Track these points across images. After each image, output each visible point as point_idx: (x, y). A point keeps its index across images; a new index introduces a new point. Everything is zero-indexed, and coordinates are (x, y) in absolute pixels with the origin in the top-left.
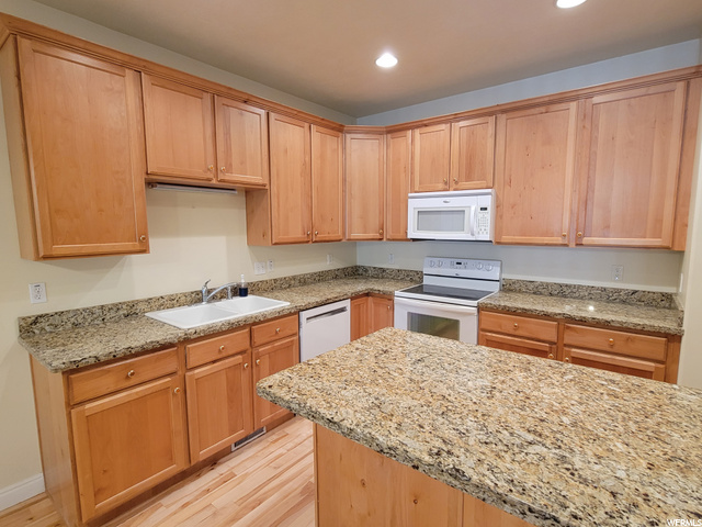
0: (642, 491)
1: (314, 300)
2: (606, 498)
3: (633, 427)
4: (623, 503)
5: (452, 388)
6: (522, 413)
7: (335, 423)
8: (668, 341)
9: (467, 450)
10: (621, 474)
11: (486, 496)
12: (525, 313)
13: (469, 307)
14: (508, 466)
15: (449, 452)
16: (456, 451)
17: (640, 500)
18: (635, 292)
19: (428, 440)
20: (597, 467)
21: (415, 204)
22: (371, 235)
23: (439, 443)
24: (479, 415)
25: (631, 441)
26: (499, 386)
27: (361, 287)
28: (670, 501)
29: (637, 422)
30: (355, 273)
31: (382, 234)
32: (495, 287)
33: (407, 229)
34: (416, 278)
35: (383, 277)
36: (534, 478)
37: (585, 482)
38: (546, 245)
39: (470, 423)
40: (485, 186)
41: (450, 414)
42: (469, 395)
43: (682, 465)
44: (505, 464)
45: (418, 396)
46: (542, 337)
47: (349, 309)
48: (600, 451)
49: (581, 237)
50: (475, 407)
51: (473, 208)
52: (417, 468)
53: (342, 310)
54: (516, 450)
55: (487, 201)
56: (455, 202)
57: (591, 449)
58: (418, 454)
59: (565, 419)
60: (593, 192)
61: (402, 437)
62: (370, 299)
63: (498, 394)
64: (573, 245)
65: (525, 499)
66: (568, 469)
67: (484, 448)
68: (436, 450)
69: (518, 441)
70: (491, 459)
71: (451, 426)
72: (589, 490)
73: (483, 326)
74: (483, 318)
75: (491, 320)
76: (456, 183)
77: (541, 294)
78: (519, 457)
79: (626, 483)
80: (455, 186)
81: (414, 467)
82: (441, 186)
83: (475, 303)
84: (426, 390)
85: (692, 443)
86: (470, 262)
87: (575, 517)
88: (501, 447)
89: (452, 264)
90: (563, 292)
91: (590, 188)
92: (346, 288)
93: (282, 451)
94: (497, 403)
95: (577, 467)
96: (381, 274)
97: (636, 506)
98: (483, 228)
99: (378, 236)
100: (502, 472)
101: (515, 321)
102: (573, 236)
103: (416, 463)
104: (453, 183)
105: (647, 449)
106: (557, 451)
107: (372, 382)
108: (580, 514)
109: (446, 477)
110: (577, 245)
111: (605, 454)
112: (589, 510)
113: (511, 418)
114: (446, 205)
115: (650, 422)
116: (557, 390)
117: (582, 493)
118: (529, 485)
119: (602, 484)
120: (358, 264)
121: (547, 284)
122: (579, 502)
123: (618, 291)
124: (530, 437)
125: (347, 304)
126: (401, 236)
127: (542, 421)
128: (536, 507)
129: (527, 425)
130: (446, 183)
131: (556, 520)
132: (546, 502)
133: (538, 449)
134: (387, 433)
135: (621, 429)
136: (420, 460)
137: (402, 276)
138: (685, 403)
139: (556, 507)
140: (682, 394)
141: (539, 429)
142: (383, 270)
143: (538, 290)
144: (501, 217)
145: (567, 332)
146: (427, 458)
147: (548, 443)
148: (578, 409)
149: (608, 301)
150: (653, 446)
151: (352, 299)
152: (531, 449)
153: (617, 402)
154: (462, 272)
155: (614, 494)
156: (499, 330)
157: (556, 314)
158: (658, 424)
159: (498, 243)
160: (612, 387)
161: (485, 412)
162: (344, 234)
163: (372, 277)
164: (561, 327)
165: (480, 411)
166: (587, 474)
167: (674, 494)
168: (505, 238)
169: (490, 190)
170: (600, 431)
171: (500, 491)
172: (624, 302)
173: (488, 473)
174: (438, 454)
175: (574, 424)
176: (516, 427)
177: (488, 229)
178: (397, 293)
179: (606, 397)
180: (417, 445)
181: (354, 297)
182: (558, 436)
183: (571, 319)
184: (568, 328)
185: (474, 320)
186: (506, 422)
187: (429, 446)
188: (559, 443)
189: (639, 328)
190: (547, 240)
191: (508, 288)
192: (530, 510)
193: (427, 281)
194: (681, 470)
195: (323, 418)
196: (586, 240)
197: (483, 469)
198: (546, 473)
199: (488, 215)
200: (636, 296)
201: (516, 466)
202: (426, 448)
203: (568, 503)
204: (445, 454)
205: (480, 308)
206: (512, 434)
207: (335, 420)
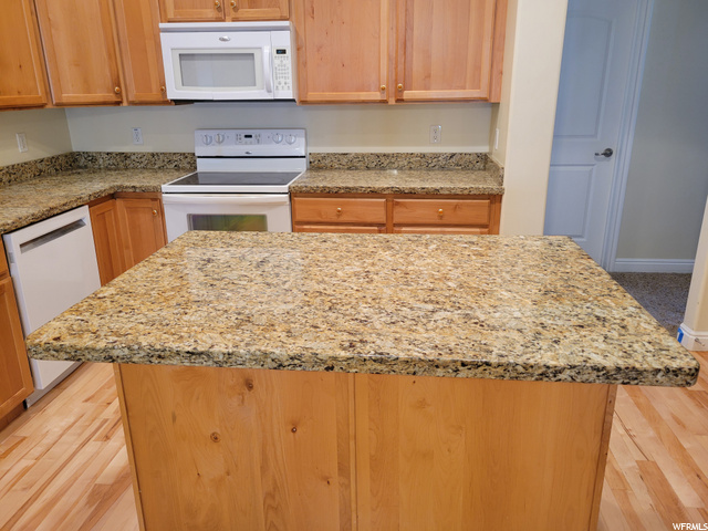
0: (538, 322)
1: (25, 212)
2: (515, 335)
3: (508, 277)
4: (530, 335)
5: (323, 282)
6: (410, 288)
7: (202, 353)
8: (491, 203)
9: (379, 334)
10: (518, 314)
11: (417, 369)
12: (349, 193)
13: (277, 195)
14: (425, 335)
15: (361, 341)
16: (367, 338)
17: (539, 328)
18: (453, 155)
19: (332, 336)
20: (497, 315)
21: (174, 42)
22: (99, 96)
23: (346, 337)
24: (370, 301)
25: (511, 288)
26: (372, 269)
27: (99, 185)
28: (560, 323)
29: (508, 272)
30: (71, 164)
31: (119, 94)
32: (301, 166)
33: (163, 84)
34: (185, 164)
35: (127, 169)
36: (453, 338)
37: (494, 328)
38: (364, 102)
39: (364, 310)
40: (278, 15)
41: (338, 307)
42: (346, 284)
43: (555, 295)
44: (421, 334)
45: (290, 299)
46: (369, 220)
47: (87, 221)
48: (493, 302)
49: (400, 91)
50: (360, 294)
51: (266, 51)
52: (332, 368)
53: (77, 225)
54: (425, 321)
55: (284, 39)
56: (239, 40)
57: (484, 302)
58: (331, 353)
59: (450, 284)
60: (412, 29)
61: (301, 343)
62: (119, 202)
63: (375, 277)
64: (392, 101)
65: (455, 357)
66: (476, 323)
67: (393, 328)
68: (347, 344)
69: (421, 313)
70: (405, 335)
71: (347, 318)
72: (501, 334)
73: (298, 218)
74: (297, 206)
75: (307, 207)
76: (236, 9)
77: (357, 169)
78: (431, 325)
79: (524, 320)
80: (233, 14)
81: (327, 369)
82: (211, 13)
83: (285, 188)
84: (295, 291)
85: (554, 277)
86: (263, 133)
87: (502, 356)
88: (408, 322)
89: (238, 138)
90: (380, 163)
91: (408, 26)
92: (74, 189)
93: (24, 464)
94: (380, 285)
95: (482, 319)
96: (122, 162)
97: (540, 334)
98: (283, 81)
99: (113, 98)
100: (423, 343)
101: (338, 204)
102: (392, 90)
103: (330, 363)
104: (229, 10)
105: (524, 290)
106: (459, 311)
107: (218, 297)
108: (504, 353)
109: (369, 365)
110: (398, 101)
111: (497, 303)
112: (508, 347)
113: (402, 295)
114: (223, 44)
115: (518, 269)
116: (429, 261)
117: (497, 337)
118: (452, 345)
119: (508, 326)
120: (75, 149)
121: (363, 156)
122: (499, 344)
123: (436, 156)
124: (430, 307)
125: (83, 213)
126: (154, 95)
127: (432, 290)
128: (468, 360)
129: (421, 298)
130: (219, 9)
131: (487, 364)
132: (473, 353)
133: (442, 314)
134: (280, 344)
135: (499, 280)
136: (335, 358)
137: (159, 164)
138: (535, 248)
139: (483, 354)
140: (529, 242)
141: (433, 298)
142: (125, 156)
143: (353, 164)
144: (305, 64)
145: (397, 210)
146: (343, 354)
147: (448, 307)
148: (456, 273)
149: (429, 168)
150: (528, 287)
151: (91, 204)
152: (437, 316)
153: (485, 259)
154: (255, 149)
155: (520, 331)
156: (319, 219)
157: (384, 189)
158: (524, 269)
159: (304, 102)
160: (474, 248)
161: (374, 296)
162: (48, 93)
163: (108, 169)
164: (390, 204)
165: (368, 296)
166: (492, 322)
167: (560, 318)
168: (312, 96)
169: (286, 23)
170: (484, 286)
171: (431, 358)
172: (443, 168)
173: (410, 347)
174: (352, 346)
175: (461, 286)
176: (411, 301)
177: (290, 81)
178: (165, 187)
179: (474, 257)
180: (324, 345)
181: (95, 202)
182: (453, 299)
183: (401, 193)
184: (398, 203)
185: (287, 210)
186: (400, 299)
187: (337, 342)
188: (457, 305)
189: (466, 192)
190: (364, 96)
191: (317, 164)
192: (463, 364)
193: (203, 166)
194: (556, 299)
195: (178, 353)
196: (407, 94)
197: (405, 345)
198: (460, 331)
199: (288, 61)
200: (453, 160)
201: (432, 334)
202: (335, 344)
203: (491, 349)
204: (359, 345)
205: (292, 194)
206: (411, 308)
207: (200, 349)
